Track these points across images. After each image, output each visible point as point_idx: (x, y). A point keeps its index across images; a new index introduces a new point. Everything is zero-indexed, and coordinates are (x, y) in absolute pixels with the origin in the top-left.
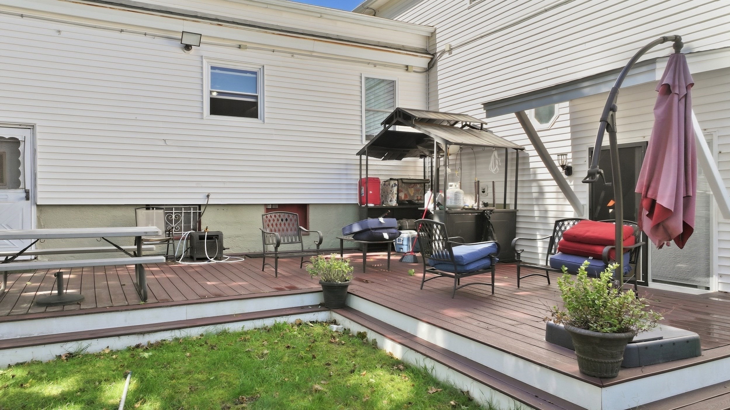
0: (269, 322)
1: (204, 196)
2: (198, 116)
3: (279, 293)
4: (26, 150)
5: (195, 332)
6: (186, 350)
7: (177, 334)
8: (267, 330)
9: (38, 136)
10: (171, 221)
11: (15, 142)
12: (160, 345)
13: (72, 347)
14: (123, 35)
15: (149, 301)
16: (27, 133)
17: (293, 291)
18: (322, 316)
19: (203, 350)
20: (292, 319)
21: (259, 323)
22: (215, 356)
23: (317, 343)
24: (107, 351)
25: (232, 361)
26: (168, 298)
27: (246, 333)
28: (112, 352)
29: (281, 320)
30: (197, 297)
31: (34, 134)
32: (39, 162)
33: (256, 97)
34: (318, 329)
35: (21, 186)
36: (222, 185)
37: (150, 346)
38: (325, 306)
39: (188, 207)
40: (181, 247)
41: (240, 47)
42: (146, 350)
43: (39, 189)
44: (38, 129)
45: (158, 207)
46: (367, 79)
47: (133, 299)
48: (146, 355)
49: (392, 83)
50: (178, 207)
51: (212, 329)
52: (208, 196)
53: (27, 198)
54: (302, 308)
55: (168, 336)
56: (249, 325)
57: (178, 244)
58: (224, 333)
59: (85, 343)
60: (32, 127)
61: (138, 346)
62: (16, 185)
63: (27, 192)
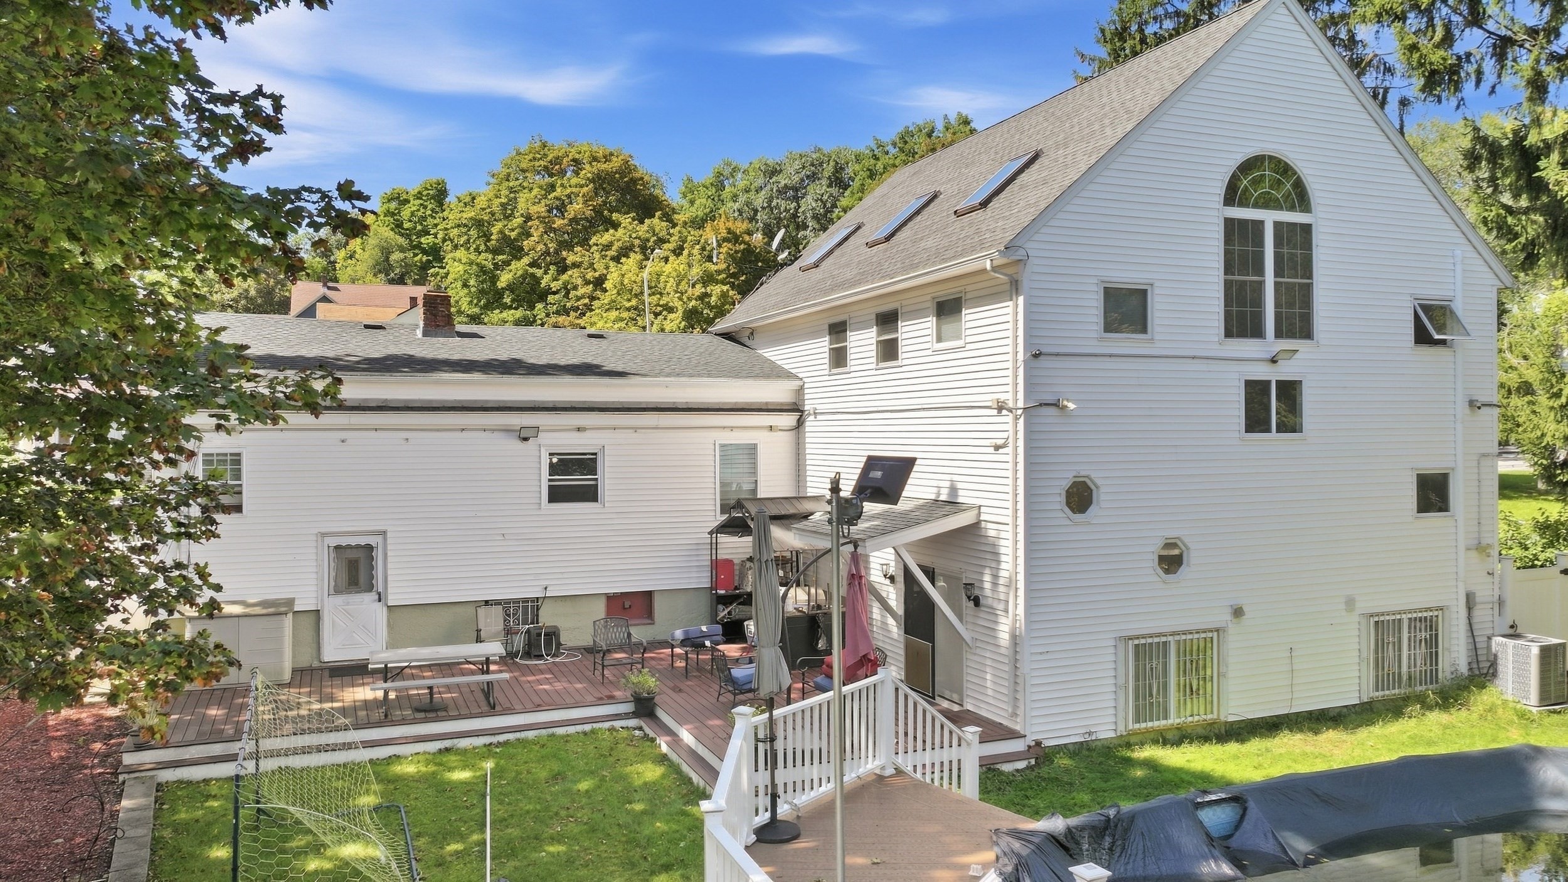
0: (587, 727)
1: (540, 589)
2: (537, 507)
3: (600, 701)
4: (379, 555)
5: (531, 734)
6: (525, 747)
7: (518, 735)
8: (585, 733)
9: (389, 541)
10: (509, 615)
11: (369, 548)
12: (506, 743)
13: (447, 743)
14: (465, 433)
15: (498, 708)
16: (379, 539)
17: (611, 699)
18: (633, 723)
19: (536, 748)
20: (607, 725)
21: (579, 728)
22: (544, 752)
23: (618, 745)
24: (471, 747)
25: (554, 756)
26: (510, 706)
27: (568, 735)
28: (474, 748)
29: (595, 725)
30: (533, 706)
31: (385, 539)
32: (389, 566)
33: (596, 480)
34: (625, 733)
35: (375, 589)
36: (560, 576)
37: (499, 744)
38: (635, 714)
39: (526, 600)
40: (519, 642)
41: (579, 429)
42: (497, 747)
43: (390, 590)
44: (389, 535)
45: (498, 603)
46: (722, 446)
47: (486, 708)
48: (498, 750)
49: (754, 447)
50: (516, 601)
51: (544, 732)
52: (546, 588)
53: (380, 600)
54: (616, 715)
55: (511, 737)
56: (571, 730)
57: (517, 638)
58: (553, 735)
59: (456, 741)
60: (384, 533)
61: (491, 744)
62: (370, 588)
63: (379, 594)
